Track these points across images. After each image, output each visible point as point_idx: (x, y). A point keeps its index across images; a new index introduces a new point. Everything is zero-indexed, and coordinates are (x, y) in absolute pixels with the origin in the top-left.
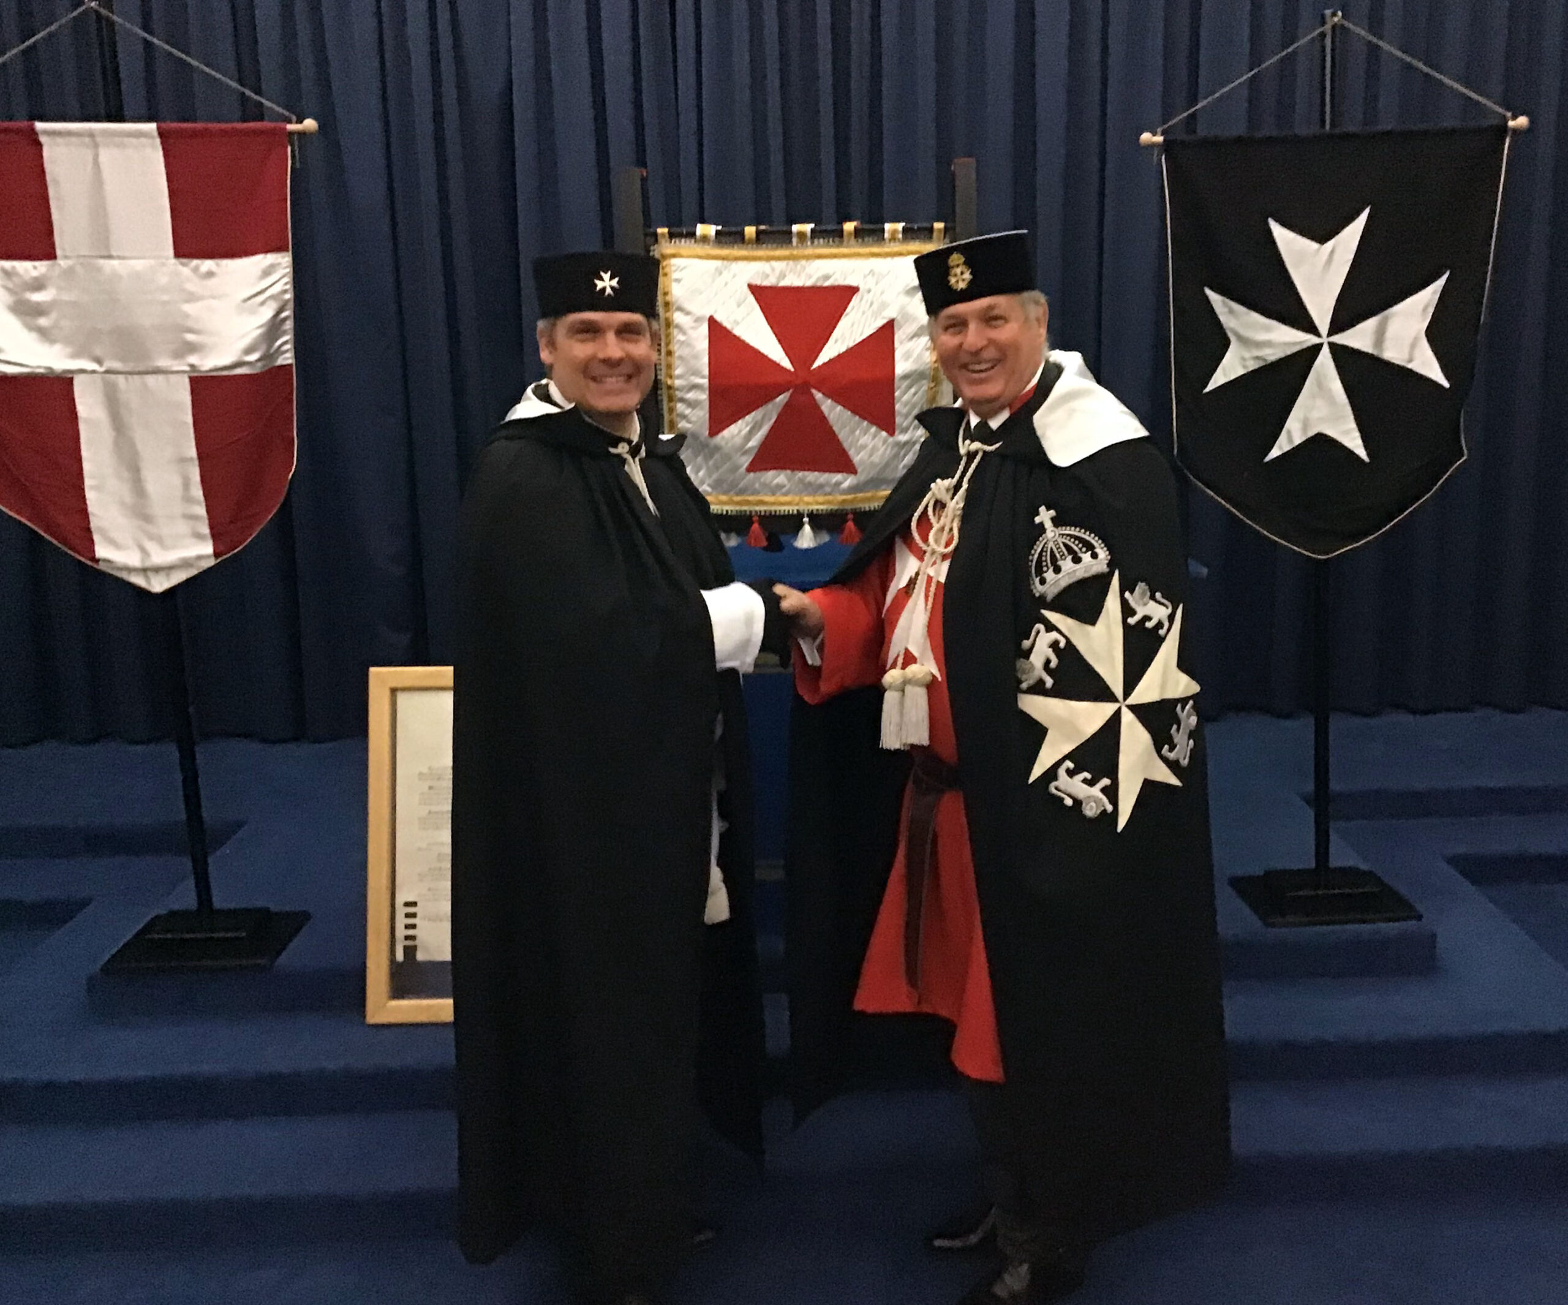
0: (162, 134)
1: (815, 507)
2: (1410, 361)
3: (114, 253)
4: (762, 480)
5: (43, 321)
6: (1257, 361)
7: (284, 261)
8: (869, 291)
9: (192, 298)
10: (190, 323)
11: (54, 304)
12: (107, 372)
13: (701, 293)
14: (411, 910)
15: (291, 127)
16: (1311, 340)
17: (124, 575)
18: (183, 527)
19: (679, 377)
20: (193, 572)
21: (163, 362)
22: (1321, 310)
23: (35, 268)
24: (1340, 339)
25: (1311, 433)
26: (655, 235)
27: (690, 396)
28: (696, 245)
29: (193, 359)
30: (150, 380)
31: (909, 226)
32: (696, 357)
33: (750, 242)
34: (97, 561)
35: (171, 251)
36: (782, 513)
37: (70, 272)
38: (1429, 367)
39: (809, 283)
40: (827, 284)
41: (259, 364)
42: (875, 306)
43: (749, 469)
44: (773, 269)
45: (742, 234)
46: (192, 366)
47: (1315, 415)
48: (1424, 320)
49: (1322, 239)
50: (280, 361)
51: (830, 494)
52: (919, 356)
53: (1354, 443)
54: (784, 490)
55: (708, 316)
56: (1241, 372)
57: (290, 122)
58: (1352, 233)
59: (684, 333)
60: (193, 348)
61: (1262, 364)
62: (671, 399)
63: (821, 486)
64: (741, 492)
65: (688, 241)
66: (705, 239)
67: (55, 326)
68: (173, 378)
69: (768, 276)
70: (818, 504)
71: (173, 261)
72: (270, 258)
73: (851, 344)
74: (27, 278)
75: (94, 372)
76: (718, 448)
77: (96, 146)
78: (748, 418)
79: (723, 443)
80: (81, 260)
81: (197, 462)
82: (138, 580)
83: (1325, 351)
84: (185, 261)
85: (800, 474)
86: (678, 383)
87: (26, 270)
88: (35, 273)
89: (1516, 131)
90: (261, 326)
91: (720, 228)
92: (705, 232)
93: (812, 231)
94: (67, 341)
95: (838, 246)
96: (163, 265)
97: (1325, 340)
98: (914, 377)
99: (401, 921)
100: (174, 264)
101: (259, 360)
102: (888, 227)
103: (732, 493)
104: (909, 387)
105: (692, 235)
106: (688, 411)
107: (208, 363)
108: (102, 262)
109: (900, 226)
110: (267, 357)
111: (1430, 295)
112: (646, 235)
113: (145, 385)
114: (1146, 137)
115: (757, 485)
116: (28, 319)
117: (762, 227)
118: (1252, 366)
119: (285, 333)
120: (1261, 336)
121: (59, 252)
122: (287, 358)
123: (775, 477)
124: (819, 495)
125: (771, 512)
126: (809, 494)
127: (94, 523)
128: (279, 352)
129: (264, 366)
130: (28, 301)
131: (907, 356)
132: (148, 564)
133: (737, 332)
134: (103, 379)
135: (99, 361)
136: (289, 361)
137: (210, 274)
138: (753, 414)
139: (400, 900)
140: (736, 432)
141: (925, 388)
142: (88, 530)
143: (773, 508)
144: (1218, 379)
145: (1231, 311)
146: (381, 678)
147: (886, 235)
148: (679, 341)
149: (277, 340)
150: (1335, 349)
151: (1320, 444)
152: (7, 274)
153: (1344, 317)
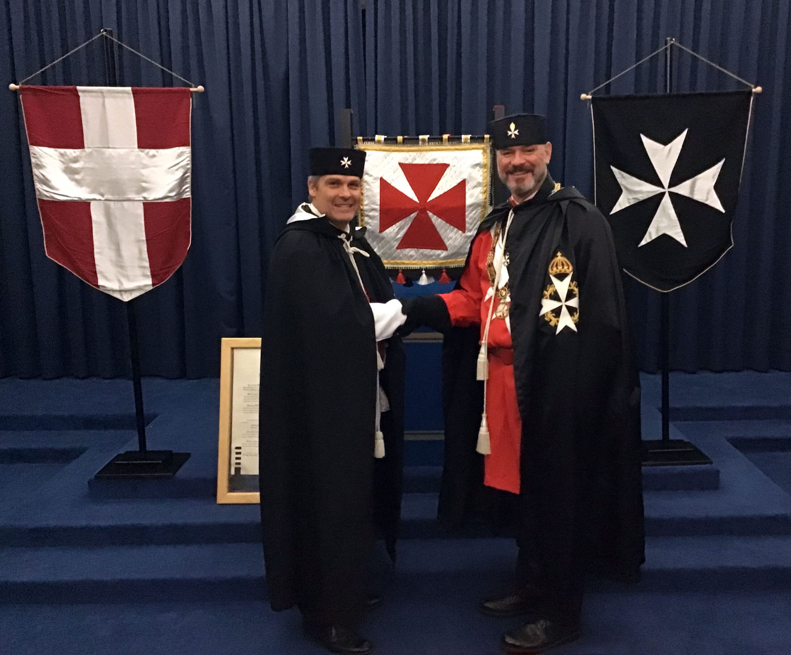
0: (135, 93)
1: (428, 266)
2: (707, 200)
3: (110, 146)
4: (404, 253)
5: (77, 177)
6: (635, 200)
7: (187, 151)
8: (454, 166)
9: (145, 167)
10: (144, 179)
11: (82, 168)
12: (106, 200)
13: (377, 166)
14: (238, 451)
15: (192, 89)
16: (659, 190)
17: (111, 294)
18: (139, 272)
19: (366, 205)
20: (142, 292)
21: (132, 196)
22: (665, 176)
23: (75, 152)
24: (674, 190)
25: (660, 234)
26: (357, 140)
27: (371, 214)
28: (375, 145)
29: (145, 195)
30: (126, 204)
31: (473, 136)
32: (374, 196)
33: (400, 143)
34: (98, 286)
35: (136, 146)
36: (413, 268)
37: (90, 154)
38: (716, 203)
39: (427, 162)
40: (435, 163)
41: (175, 197)
42: (457, 173)
43: (398, 248)
44: (410, 156)
45: (396, 139)
46: (144, 198)
47: (662, 225)
48: (714, 181)
49: (665, 143)
50: (185, 196)
51: (434, 260)
52: (477, 196)
53: (681, 238)
54: (414, 258)
55: (380, 177)
56: (627, 205)
57: (191, 87)
58: (680, 141)
59: (369, 185)
60: (144, 190)
61: (637, 201)
62: (362, 215)
63: (431, 256)
64: (394, 259)
65: (371, 143)
66: (379, 142)
67: (83, 179)
68: (136, 203)
69: (408, 159)
70: (430, 264)
71: (137, 150)
72: (182, 149)
73: (446, 190)
74: (71, 157)
75: (100, 200)
76: (383, 238)
77: (104, 97)
78: (398, 224)
79: (386, 236)
80: (96, 149)
81: (145, 242)
82: (117, 296)
83: (667, 195)
84: (142, 150)
85: (421, 250)
86: (365, 208)
87: (71, 154)
88: (74, 155)
89: (757, 94)
90: (176, 180)
91: (386, 137)
92: (379, 139)
93: (428, 138)
94: (88, 186)
95: (440, 146)
96: (133, 151)
97: (667, 190)
98: (475, 206)
99: (234, 456)
100: (138, 151)
101: (175, 195)
102: (463, 137)
103: (390, 259)
104: (472, 211)
105: (373, 140)
106: (370, 221)
107: (152, 196)
108: (104, 150)
109: (469, 136)
110: (179, 194)
111: (716, 169)
112: (353, 140)
113: (123, 207)
114: (583, 96)
115: (401, 255)
116: (71, 176)
117: (406, 137)
118: (633, 202)
119: (187, 183)
120: (637, 189)
121: (86, 145)
122: (188, 195)
123: (410, 252)
124: (431, 260)
125: (407, 268)
126: (426, 260)
127: (98, 269)
128: (184, 192)
129: (178, 198)
130: (71, 167)
131: (472, 196)
132: (122, 288)
133: (393, 184)
134: (104, 204)
135: (102, 195)
136: (189, 196)
137: (154, 156)
138: (400, 222)
139: (234, 446)
140: (392, 230)
141: (479, 211)
142: (95, 273)
143: (408, 266)
144: (617, 208)
145: (623, 177)
146: (227, 343)
147: (463, 141)
148: (366, 189)
149: (184, 186)
150: (672, 194)
151: (665, 239)
152: (62, 155)
153: (676, 179)
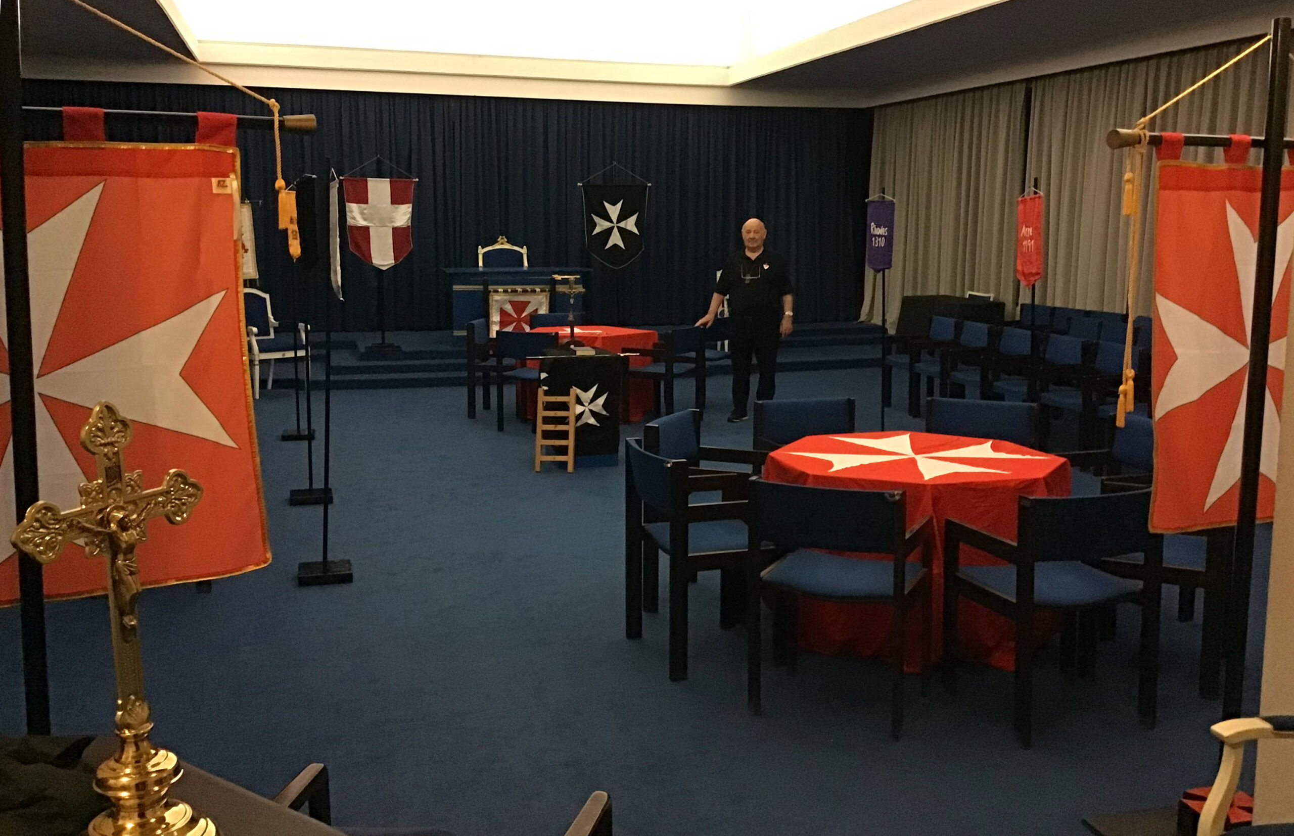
0: (390, 181)
2: (632, 230)
3: (380, 203)
5: (365, 216)
7: (411, 205)
9: (393, 212)
10: (393, 218)
11: (368, 213)
16: (612, 225)
17: (378, 266)
18: (389, 258)
20: (389, 267)
21: (385, 224)
22: (614, 218)
23: (365, 205)
24: (618, 225)
25: (614, 244)
29: (393, 224)
30: (385, 228)
34: (372, 263)
35: (390, 203)
37: (371, 207)
38: (636, 231)
47: (614, 240)
48: (634, 222)
53: (622, 246)
56: (599, 231)
57: (413, 179)
58: (620, 204)
60: (393, 222)
61: (603, 229)
67: (367, 217)
68: (389, 228)
72: (408, 204)
74: (363, 208)
77: (378, 183)
80: (373, 204)
81: (393, 244)
82: (380, 268)
83: (616, 227)
84: (392, 205)
87: (363, 206)
88: (365, 207)
89: (649, 186)
90: (406, 219)
94: (369, 220)
96: (389, 206)
97: (615, 225)
107: (396, 225)
108: (377, 205)
110: (407, 224)
111: (635, 216)
113: (383, 229)
114: (579, 184)
116: (363, 216)
118: (601, 230)
119: (410, 219)
120: (603, 224)
121: (369, 203)
122: (410, 224)
127: (372, 256)
129: (405, 226)
130: (363, 212)
132: (383, 264)
134: (375, 227)
135: (374, 224)
142: (371, 258)
144: (595, 233)
145: (597, 219)
149: (408, 221)
150: (618, 227)
151: (615, 246)
152: (359, 207)
153: (619, 220)
